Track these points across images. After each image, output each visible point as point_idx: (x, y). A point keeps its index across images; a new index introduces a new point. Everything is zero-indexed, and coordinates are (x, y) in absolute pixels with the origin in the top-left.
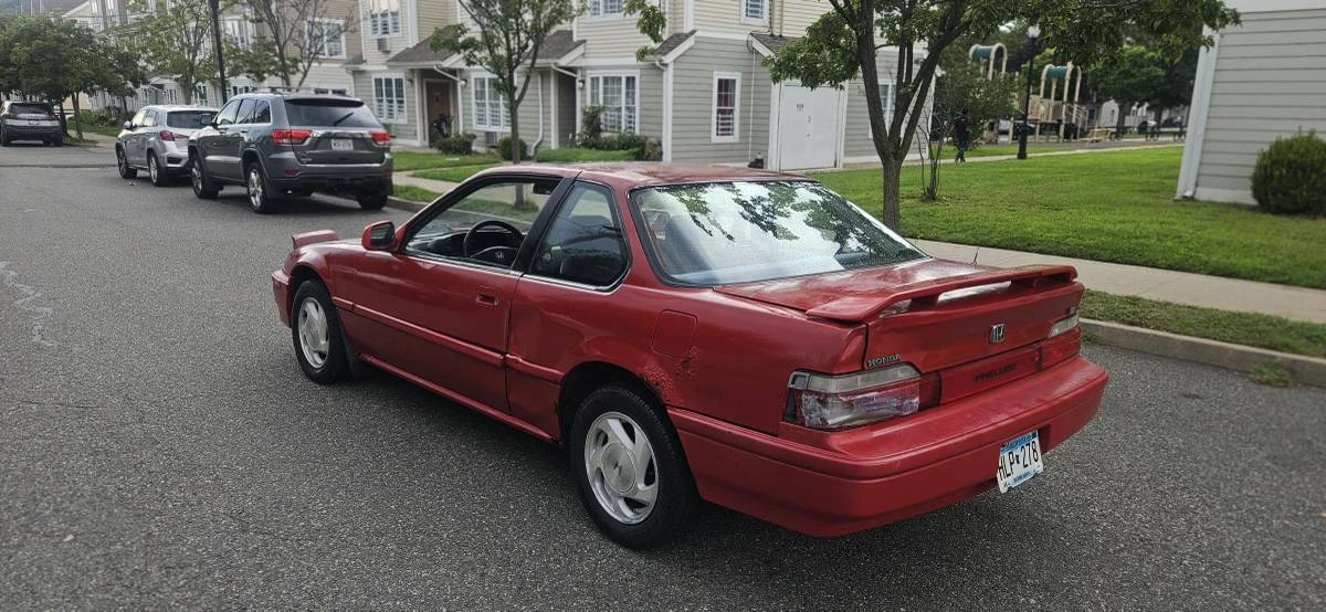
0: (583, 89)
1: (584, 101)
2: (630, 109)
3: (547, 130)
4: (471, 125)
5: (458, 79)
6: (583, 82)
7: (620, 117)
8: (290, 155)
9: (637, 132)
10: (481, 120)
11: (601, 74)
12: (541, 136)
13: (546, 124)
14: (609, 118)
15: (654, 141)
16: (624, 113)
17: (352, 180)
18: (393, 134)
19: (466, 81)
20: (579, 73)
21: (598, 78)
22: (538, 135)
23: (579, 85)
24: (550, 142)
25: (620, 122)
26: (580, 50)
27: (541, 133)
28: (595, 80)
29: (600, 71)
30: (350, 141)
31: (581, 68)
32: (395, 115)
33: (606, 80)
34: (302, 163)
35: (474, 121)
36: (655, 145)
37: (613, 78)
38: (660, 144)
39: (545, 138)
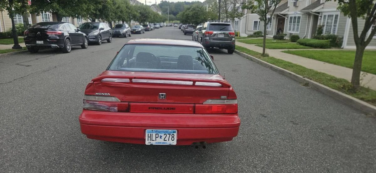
0: (321, 19)
1: (320, 23)
2: (335, 26)
3: (307, 33)
4: (287, 31)
5: (285, 17)
6: (321, 17)
7: (331, 28)
8: (208, 38)
9: (336, 34)
10: (290, 30)
11: (327, 14)
12: (305, 35)
13: (308, 31)
14: (327, 29)
15: (341, 37)
16: (332, 27)
17: (222, 45)
18: (267, 34)
19: (287, 17)
20: (321, 14)
21: (326, 16)
22: (304, 34)
23: (319, 18)
24: (308, 37)
25: (330, 30)
26: (322, 6)
27: (305, 34)
28: (325, 16)
29: (326, 13)
30: (223, 35)
31: (321, 12)
32: (269, 28)
33: (329, 16)
34: (210, 40)
35: (288, 29)
36: (341, 39)
37: (331, 15)
38: (343, 38)
39: (307, 36)
